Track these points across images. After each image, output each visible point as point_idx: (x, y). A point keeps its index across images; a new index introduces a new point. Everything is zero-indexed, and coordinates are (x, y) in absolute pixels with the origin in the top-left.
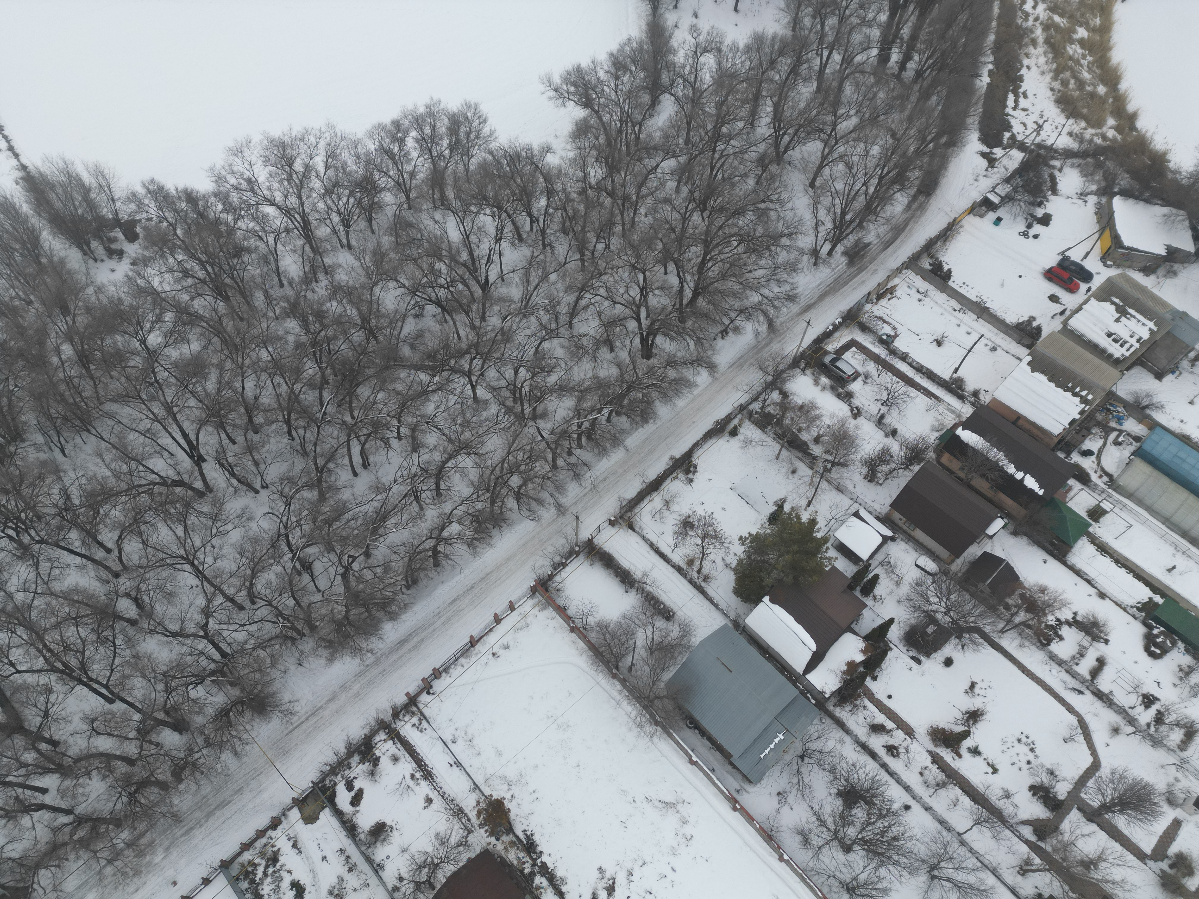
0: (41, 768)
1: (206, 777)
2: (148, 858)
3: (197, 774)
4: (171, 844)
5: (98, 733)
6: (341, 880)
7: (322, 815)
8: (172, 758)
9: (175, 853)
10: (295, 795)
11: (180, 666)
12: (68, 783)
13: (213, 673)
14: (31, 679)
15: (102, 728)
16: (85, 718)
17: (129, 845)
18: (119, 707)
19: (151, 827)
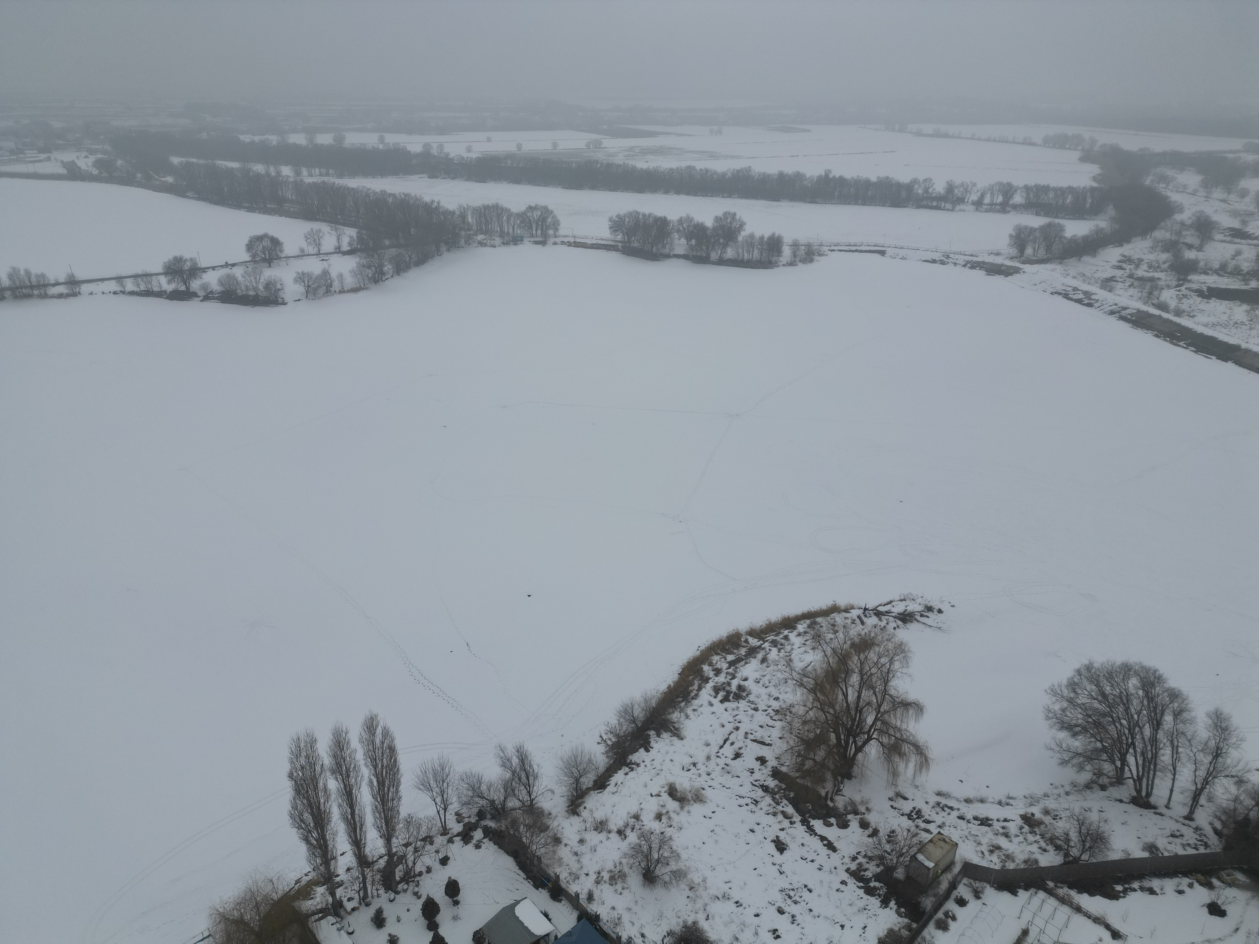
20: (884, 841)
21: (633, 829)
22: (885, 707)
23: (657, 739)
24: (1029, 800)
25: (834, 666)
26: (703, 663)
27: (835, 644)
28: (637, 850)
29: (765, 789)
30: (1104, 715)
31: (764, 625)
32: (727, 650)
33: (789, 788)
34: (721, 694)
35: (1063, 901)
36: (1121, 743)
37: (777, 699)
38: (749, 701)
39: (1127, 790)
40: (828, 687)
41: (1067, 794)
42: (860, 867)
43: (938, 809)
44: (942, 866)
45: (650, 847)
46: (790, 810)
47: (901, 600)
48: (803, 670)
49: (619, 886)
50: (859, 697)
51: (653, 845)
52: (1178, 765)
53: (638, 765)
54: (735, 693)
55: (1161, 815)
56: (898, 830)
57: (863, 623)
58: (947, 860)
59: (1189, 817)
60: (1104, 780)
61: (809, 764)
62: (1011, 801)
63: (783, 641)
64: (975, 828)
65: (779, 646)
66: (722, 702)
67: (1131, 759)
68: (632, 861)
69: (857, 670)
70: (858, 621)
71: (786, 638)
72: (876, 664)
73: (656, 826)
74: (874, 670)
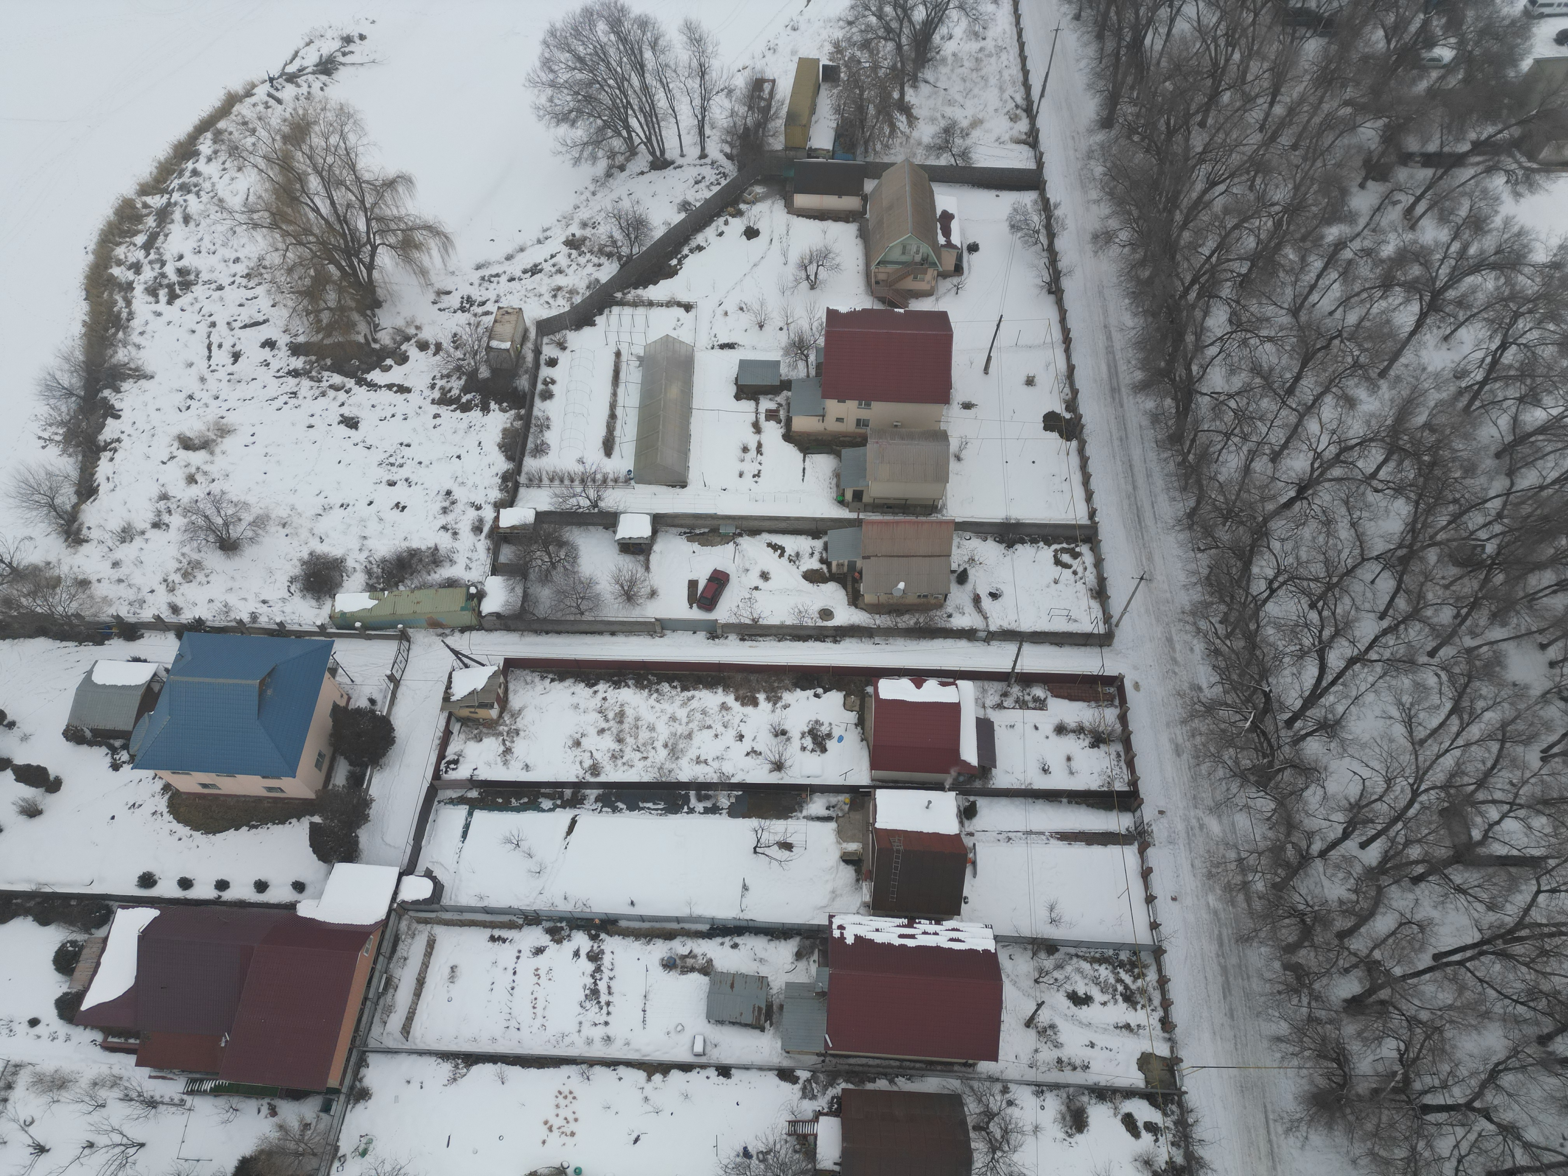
0: (1393, 856)
1: (1272, 994)
2: (1219, 892)
3: (1281, 987)
4: (1219, 920)
5: (1401, 925)
6: (1058, 1045)
7: (1141, 1076)
8: (1319, 976)
9: (1205, 916)
10: (1183, 1065)
11: (1441, 1051)
12: (1358, 869)
13: (1407, 1081)
14: (1521, 899)
15: (1406, 931)
16: (1431, 922)
17: (1245, 886)
18: (1425, 960)
19: (1251, 913)
20: (452, 350)
21: (170, 512)
22: (369, 200)
23: (119, 396)
24: (563, 222)
25: (279, 179)
26: (107, 267)
27: (263, 149)
28: (192, 530)
29: (295, 373)
30: (590, 84)
31: (155, 171)
32: (128, 231)
33: (321, 357)
34: (163, 294)
35: (635, 304)
36: (618, 108)
37: (237, 260)
38: (205, 283)
39: (643, 159)
40: (289, 211)
41: (594, 194)
42: (444, 391)
43: (486, 284)
44: (518, 340)
45: (206, 517)
46: (337, 379)
47: (308, 44)
48: (245, 205)
49: (200, 576)
50: (333, 203)
51: (208, 513)
52: (675, 103)
53: (119, 440)
54: (180, 283)
55: (680, 167)
56: (459, 331)
57: (279, 101)
58: (520, 330)
59: (703, 156)
60: (620, 159)
61: (325, 317)
62: (548, 233)
63: (194, 180)
64: (530, 282)
65: (195, 190)
66: (170, 302)
67: (633, 122)
68: (195, 544)
69: (310, 170)
70: (272, 102)
71: (195, 173)
72: (327, 149)
73: (196, 491)
74: (330, 160)
